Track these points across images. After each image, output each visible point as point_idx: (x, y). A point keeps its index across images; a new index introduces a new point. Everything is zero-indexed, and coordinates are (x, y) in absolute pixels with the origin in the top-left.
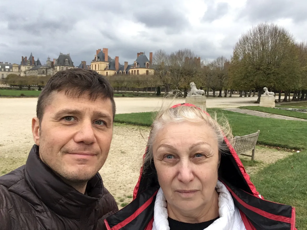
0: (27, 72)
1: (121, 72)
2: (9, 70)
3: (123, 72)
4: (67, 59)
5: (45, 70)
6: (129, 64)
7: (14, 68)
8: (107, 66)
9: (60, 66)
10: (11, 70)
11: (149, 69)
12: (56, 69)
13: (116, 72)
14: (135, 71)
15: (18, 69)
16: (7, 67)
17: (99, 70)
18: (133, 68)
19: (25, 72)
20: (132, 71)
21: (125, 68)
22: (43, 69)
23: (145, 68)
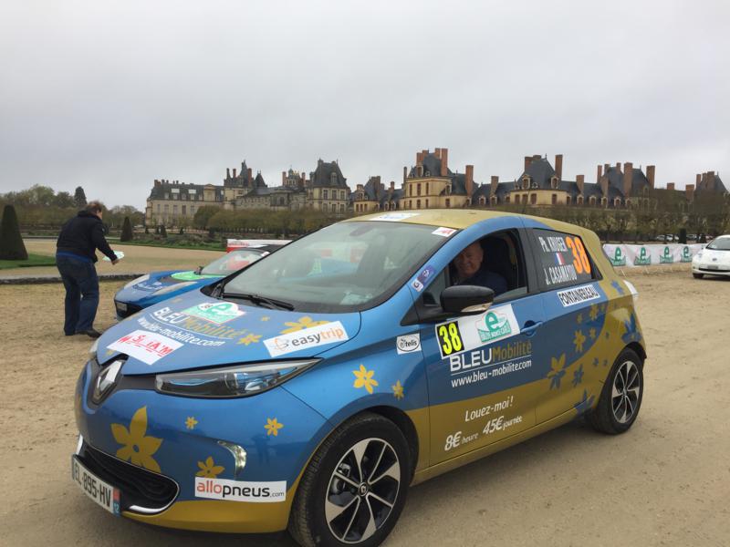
0: (238, 202)
1: (482, 200)
2: (196, 197)
3: (487, 200)
4: (334, 174)
5: (285, 197)
7: (206, 193)
9: (320, 187)
10: (201, 198)
11: (558, 190)
12: (312, 194)
14: (525, 196)
16: (192, 192)
17: (428, 196)
18: (521, 190)
20: (517, 196)
21: (493, 190)
22: (282, 196)
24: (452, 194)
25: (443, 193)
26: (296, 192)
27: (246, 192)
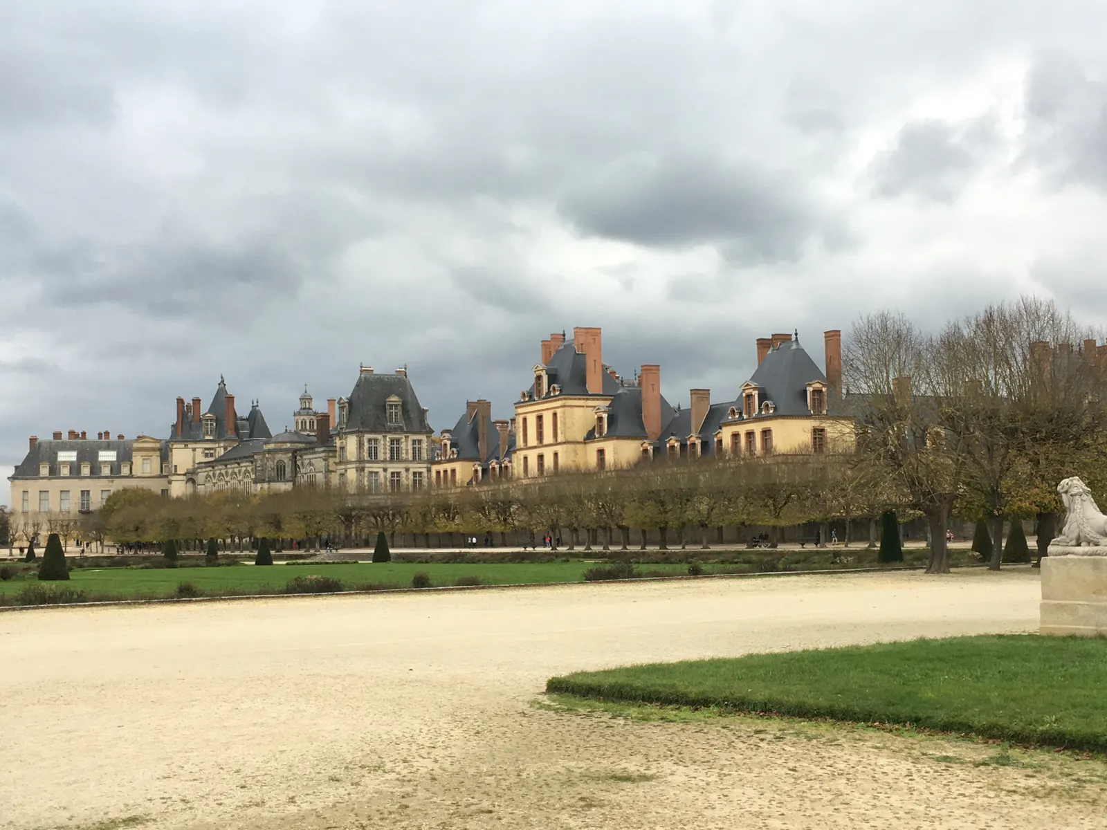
0: (201, 477)
1: (672, 447)
2: (115, 470)
3: (683, 446)
4: (394, 399)
5: (286, 458)
6: (714, 400)
7: (137, 459)
8: (600, 419)
9: (360, 433)
10: (125, 471)
11: (827, 417)
12: (342, 448)
13: (650, 448)
14: (750, 434)
15: (156, 460)
16: (107, 456)
17: (556, 444)
18: (741, 421)
19: (191, 477)
20: (736, 436)
21: (697, 422)
22: (279, 456)
23: (808, 417)
24: (609, 437)
25: (590, 437)
26: (310, 447)
27: (221, 451)
